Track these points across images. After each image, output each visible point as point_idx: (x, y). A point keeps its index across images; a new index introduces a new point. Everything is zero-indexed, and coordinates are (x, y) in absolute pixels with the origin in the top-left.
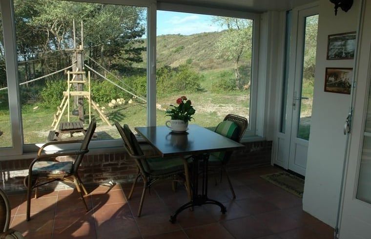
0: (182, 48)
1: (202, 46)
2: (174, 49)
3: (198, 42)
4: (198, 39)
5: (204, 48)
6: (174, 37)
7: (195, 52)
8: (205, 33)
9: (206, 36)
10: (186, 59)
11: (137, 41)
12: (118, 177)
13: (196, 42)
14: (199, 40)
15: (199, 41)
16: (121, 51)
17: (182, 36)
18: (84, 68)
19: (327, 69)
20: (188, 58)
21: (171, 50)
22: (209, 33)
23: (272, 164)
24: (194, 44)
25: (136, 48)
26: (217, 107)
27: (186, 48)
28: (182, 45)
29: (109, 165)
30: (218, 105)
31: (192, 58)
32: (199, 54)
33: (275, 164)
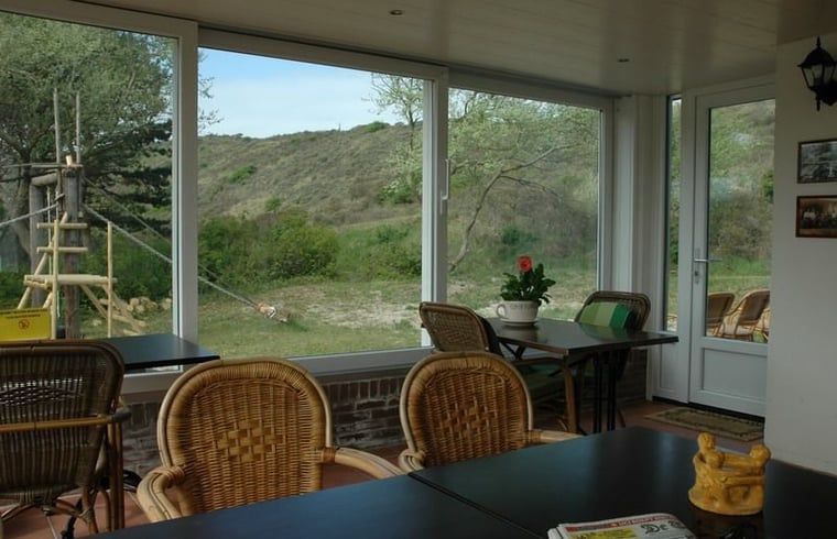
0: (252, 171)
1: (304, 165)
2: (230, 174)
3: (291, 156)
4: (291, 147)
5: (311, 171)
6: (226, 142)
7: (287, 181)
8: (306, 133)
9: (313, 139)
10: (264, 200)
11: (155, 150)
12: (383, 431)
13: (287, 155)
14: (294, 151)
15: (295, 155)
16: (112, 176)
17: (248, 139)
18: (81, 215)
19: (799, 198)
20: (270, 197)
21: (221, 175)
22: (319, 135)
23: (649, 397)
24: (282, 160)
25: (153, 167)
26: (403, 312)
27: (261, 171)
28: (251, 164)
29: (370, 405)
30: (404, 307)
31: (280, 196)
32: (298, 186)
33: (654, 398)
